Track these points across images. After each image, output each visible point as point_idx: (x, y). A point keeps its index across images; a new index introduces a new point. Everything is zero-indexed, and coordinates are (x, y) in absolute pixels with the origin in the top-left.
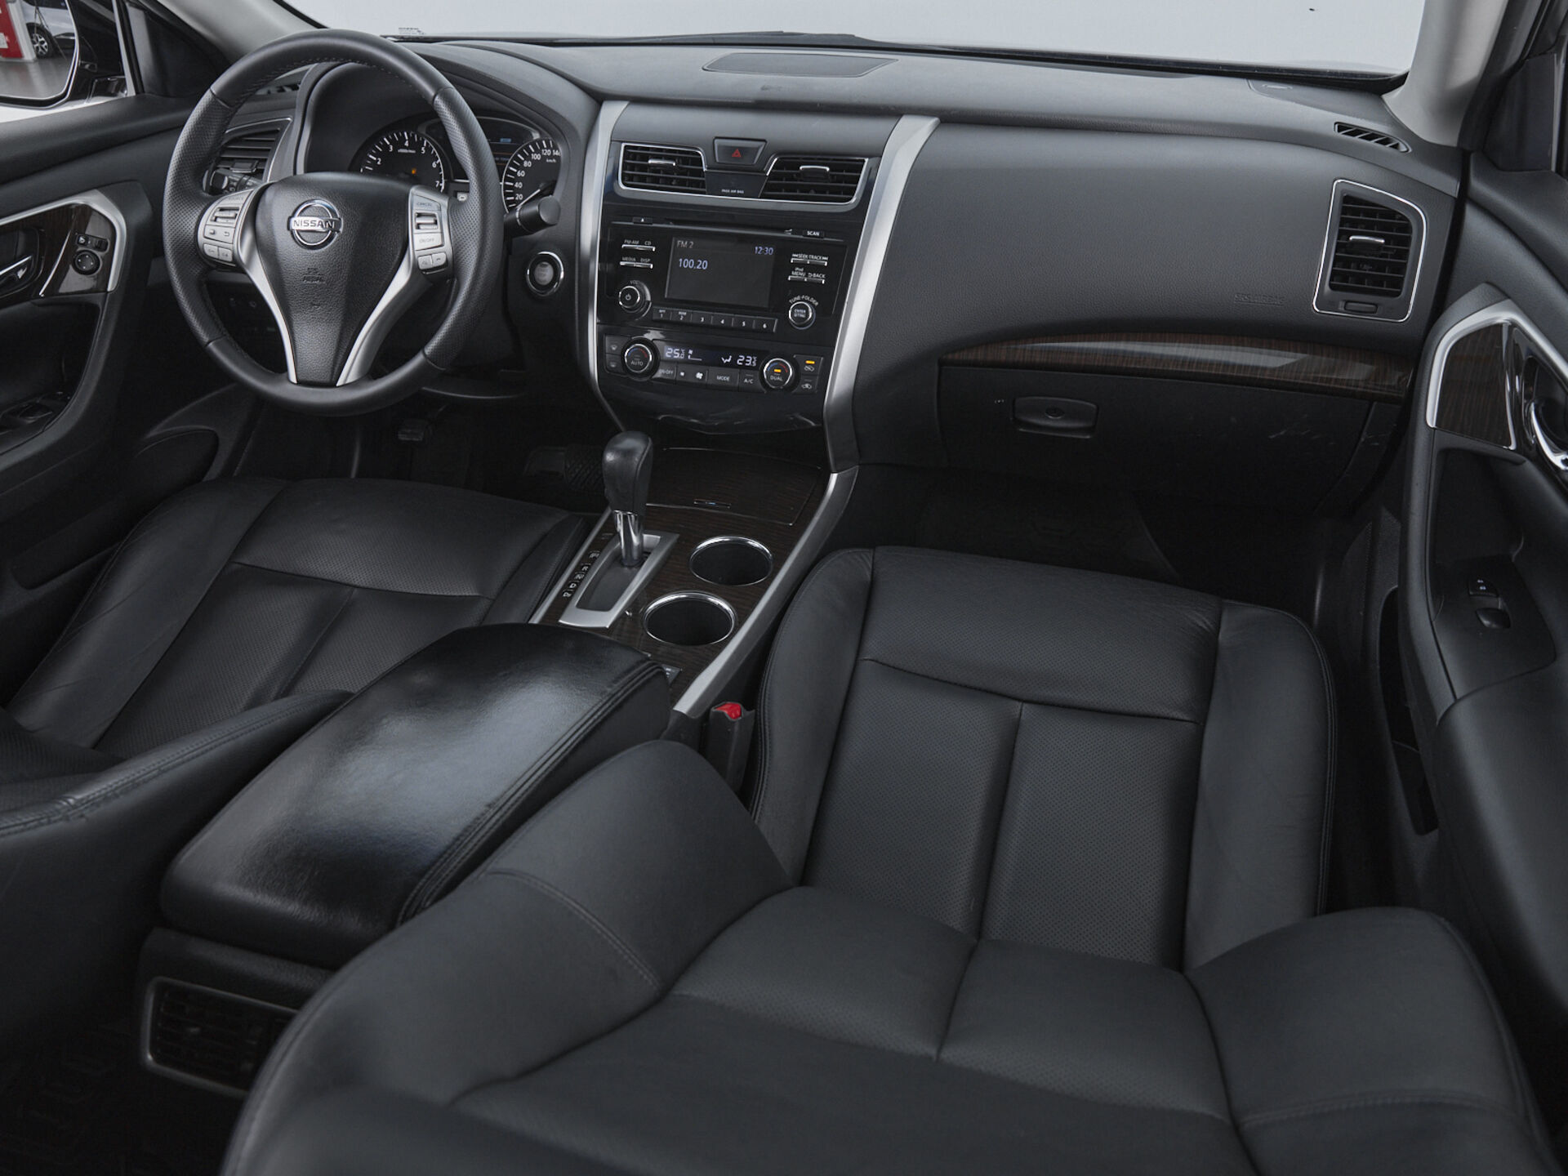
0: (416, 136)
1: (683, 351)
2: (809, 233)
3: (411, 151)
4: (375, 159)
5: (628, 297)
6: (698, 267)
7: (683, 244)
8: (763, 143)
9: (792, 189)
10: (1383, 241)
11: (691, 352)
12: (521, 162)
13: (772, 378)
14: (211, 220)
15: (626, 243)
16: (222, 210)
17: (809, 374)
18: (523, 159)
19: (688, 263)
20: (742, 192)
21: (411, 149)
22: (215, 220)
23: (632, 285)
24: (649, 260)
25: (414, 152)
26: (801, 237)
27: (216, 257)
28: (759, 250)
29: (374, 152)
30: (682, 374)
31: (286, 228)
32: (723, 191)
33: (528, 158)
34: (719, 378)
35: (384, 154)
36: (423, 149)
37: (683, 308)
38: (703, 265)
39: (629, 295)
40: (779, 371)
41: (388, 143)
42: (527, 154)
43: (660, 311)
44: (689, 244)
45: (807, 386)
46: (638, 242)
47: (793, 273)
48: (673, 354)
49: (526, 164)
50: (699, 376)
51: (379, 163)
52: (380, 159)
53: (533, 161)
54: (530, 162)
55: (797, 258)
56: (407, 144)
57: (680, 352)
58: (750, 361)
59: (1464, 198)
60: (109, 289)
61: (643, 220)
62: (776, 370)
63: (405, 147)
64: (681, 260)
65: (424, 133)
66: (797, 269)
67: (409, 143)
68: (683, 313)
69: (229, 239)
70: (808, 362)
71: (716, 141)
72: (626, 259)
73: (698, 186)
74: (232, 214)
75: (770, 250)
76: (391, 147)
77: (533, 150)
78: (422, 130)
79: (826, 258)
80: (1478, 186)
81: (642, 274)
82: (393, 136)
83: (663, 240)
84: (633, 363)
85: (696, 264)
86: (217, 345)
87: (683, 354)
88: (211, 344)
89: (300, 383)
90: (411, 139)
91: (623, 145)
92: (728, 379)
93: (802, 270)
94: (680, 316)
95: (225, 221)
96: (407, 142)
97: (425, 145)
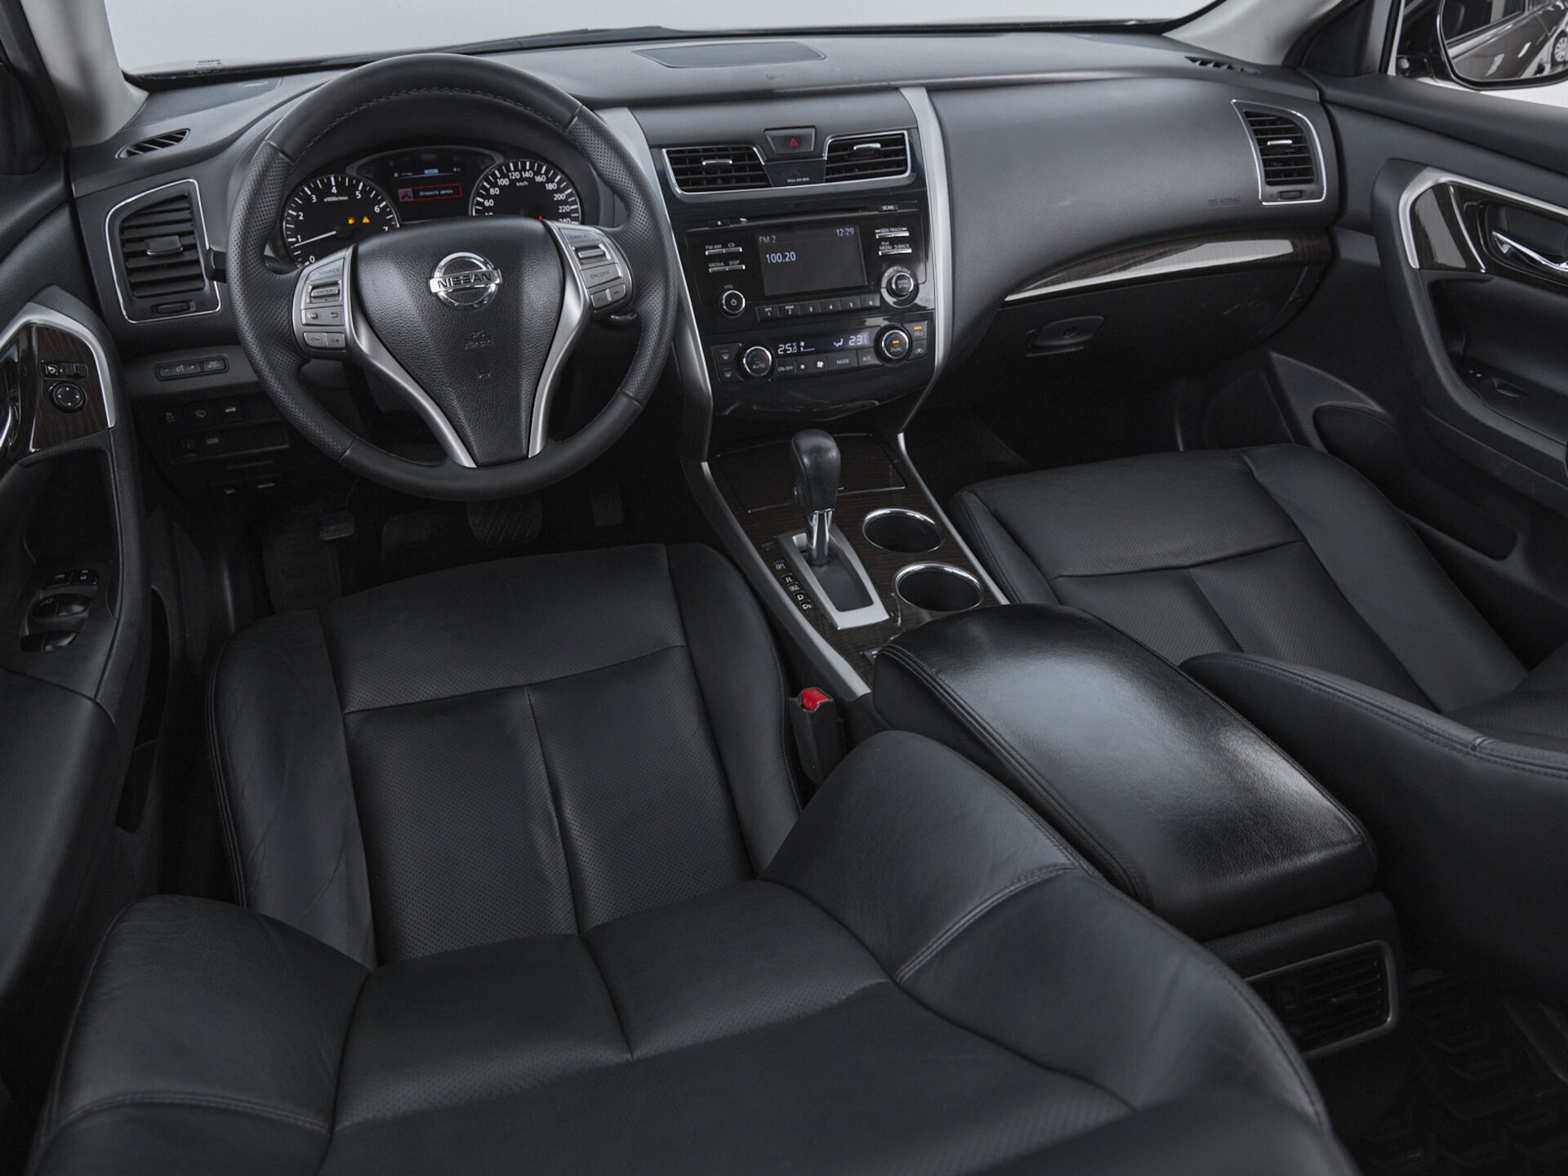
0: (347, 179)
1: (794, 344)
2: (884, 208)
3: (341, 198)
4: (295, 214)
5: (734, 302)
6: (787, 260)
7: (766, 239)
8: (813, 130)
9: (850, 169)
10: (1290, 142)
11: (802, 344)
12: (487, 190)
13: (892, 350)
14: (306, 303)
15: (708, 249)
16: (314, 287)
17: (920, 339)
18: (488, 186)
19: (776, 258)
20: (807, 179)
21: (342, 196)
22: (310, 302)
23: (729, 290)
24: (738, 262)
25: (346, 198)
26: (877, 213)
27: (323, 345)
28: (840, 232)
29: (293, 205)
30: (803, 367)
31: (424, 293)
32: (789, 181)
33: (494, 185)
34: (839, 362)
35: (307, 204)
36: (357, 193)
37: (789, 302)
38: (791, 256)
39: (733, 300)
40: (897, 342)
41: (309, 193)
42: (493, 180)
43: (766, 310)
44: (771, 239)
45: (919, 350)
46: (720, 246)
47: (881, 248)
48: (785, 350)
49: (492, 191)
50: (820, 364)
51: (301, 218)
52: (301, 214)
53: (501, 187)
54: (497, 189)
55: (880, 233)
56: (334, 190)
57: (792, 346)
58: (861, 340)
59: (1324, 101)
60: (109, 426)
61: (719, 223)
62: (894, 342)
63: (333, 195)
64: (768, 256)
65: (355, 174)
66: (883, 243)
67: (337, 189)
68: (790, 307)
69: (339, 321)
70: (916, 328)
71: (767, 132)
72: (713, 265)
73: (761, 180)
74: (333, 290)
75: (851, 230)
76: (314, 197)
77: (499, 175)
78: (352, 170)
79: (905, 229)
80: (1332, 93)
81: (733, 277)
82: (316, 184)
83: (747, 238)
84: (754, 367)
85: (784, 257)
87: (795, 348)
90: (339, 185)
91: (664, 151)
92: (847, 361)
93: (888, 243)
94: (788, 310)
96: (334, 188)
97: (360, 188)
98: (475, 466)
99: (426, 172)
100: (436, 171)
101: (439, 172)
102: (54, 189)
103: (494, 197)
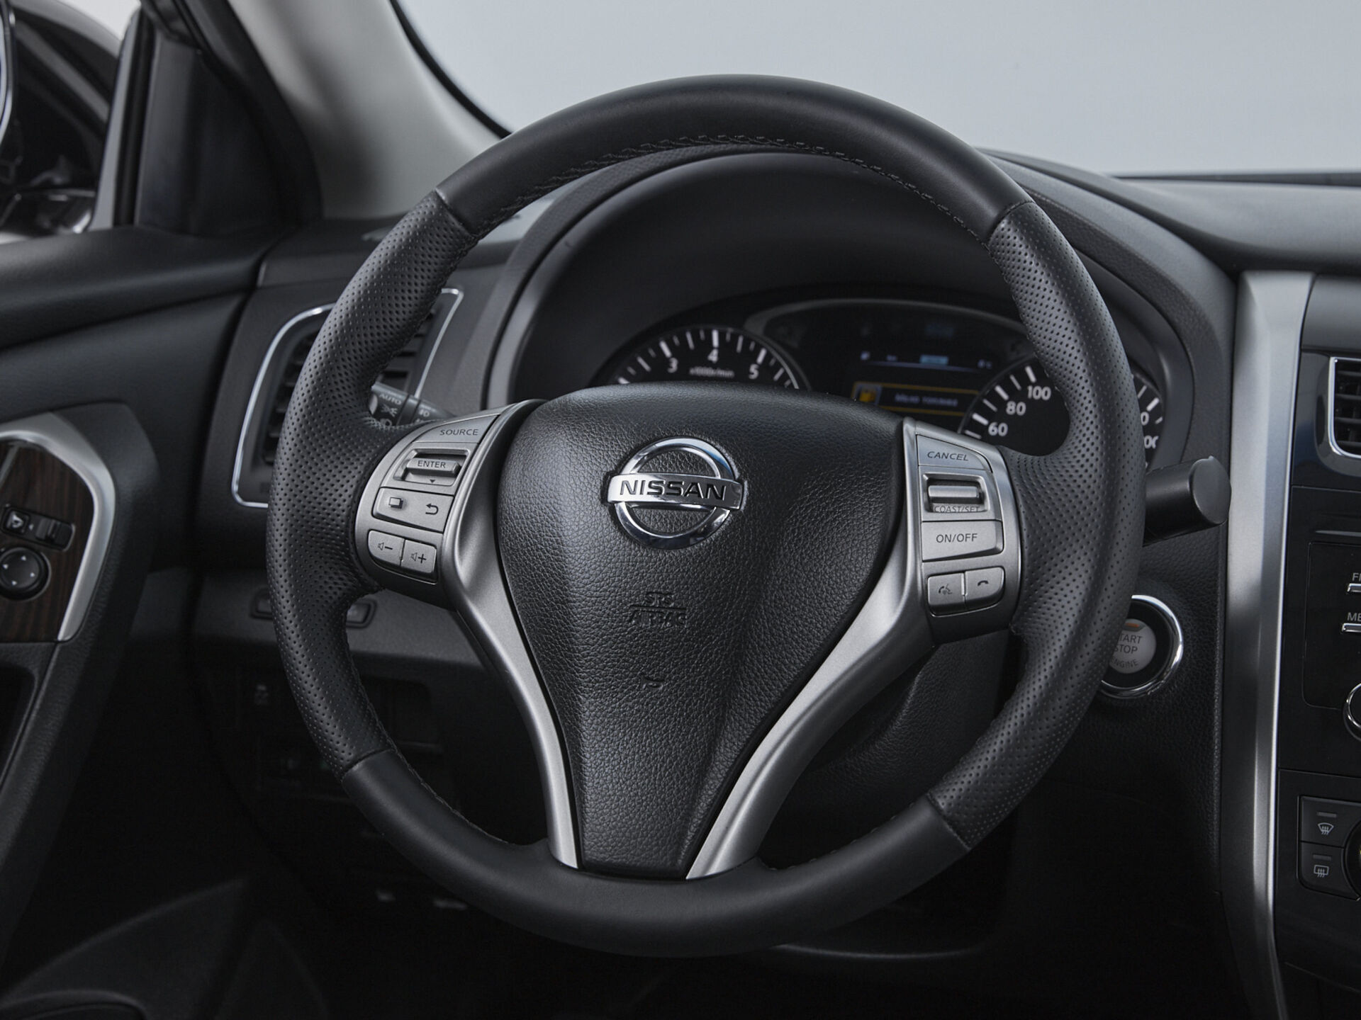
0: (741, 340)
12: (1001, 404)
14: (395, 478)
16: (422, 455)
18: (1005, 396)
21: (724, 368)
22: (403, 478)
25: (729, 374)
27: (396, 561)
29: (632, 371)
31: (596, 499)
33: (1016, 396)
35: (656, 376)
36: (753, 369)
41: (668, 354)
42: (1018, 387)
49: (1011, 408)
53: (1031, 403)
54: (1022, 405)
56: (713, 357)
60: (61, 637)
63: (709, 364)
65: (760, 333)
67: (719, 355)
69: (437, 522)
72: (1354, 616)
74: (450, 466)
76: (674, 364)
77: (1033, 378)
78: (756, 326)
82: (683, 341)
86: (373, 769)
88: (356, 768)
89: (585, 866)
90: (726, 348)
91: (1333, 359)
95: (427, 480)
96: (715, 352)
97: (760, 359)
98: (574, 865)
99: (925, 359)
100: (943, 361)
101: (950, 363)
102: (232, 269)
103: (1012, 420)
